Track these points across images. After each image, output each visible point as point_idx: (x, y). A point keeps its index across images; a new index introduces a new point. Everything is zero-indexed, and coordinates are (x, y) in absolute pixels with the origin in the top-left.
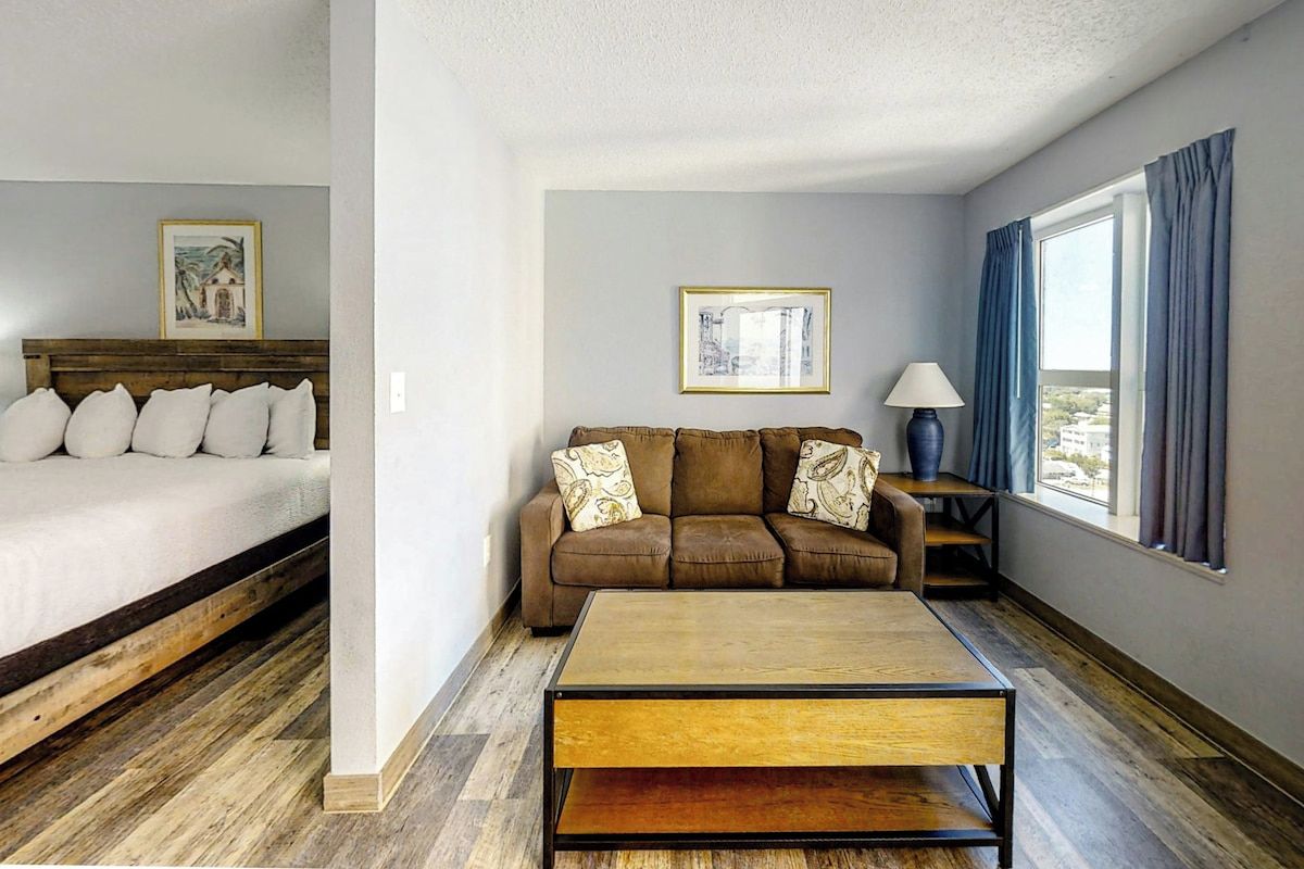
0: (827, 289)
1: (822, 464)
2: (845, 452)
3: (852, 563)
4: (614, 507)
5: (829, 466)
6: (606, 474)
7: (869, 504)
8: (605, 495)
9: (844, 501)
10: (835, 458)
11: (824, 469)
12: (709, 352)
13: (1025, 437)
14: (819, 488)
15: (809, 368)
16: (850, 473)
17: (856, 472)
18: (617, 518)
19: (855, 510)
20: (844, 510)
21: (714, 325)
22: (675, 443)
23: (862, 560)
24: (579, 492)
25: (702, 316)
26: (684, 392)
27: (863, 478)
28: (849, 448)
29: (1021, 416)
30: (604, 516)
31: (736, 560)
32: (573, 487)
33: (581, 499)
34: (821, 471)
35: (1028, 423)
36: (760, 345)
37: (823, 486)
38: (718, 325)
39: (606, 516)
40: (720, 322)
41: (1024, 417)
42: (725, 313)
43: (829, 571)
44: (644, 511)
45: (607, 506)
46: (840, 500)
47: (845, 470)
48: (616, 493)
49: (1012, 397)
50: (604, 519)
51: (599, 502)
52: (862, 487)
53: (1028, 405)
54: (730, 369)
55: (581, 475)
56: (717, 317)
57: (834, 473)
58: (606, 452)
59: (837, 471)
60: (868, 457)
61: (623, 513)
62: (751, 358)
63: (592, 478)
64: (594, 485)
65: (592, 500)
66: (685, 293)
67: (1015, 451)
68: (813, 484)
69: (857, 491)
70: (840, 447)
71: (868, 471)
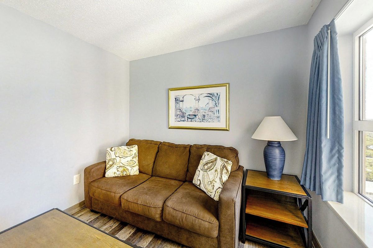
0: (227, 84)
1: (207, 164)
2: (216, 160)
3: (191, 221)
4: (124, 170)
5: (209, 165)
6: (124, 157)
7: (222, 187)
8: (121, 165)
9: (211, 184)
10: (212, 162)
11: (207, 166)
12: (178, 113)
13: (334, 165)
14: (203, 175)
15: (219, 119)
16: (216, 171)
17: (219, 170)
18: (125, 174)
19: (215, 189)
20: (210, 188)
21: (180, 102)
22: (158, 147)
23: (197, 220)
24: (111, 163)
25: (176, 99)
26: (169, 128)
27: (221, 174)
28: (218, 157)
29: (332, 150)
30: (118, 173)
31: (142, 204)
32: (109, 161)
33: (111, 166)
34: (206, 167)
35: (337, 155)
36: (198, 110)
37: (205, 175)
38: (182, 102)
39: (120, 173)
40: (182, 101)
41: (334, 151)
42: (184, 97)
43: (180, 221)
44: (140, 172)
45: (121, 169)
46: (210, 182)
47: (215, 169)
48: (127, 165)
49: (323, 138)
50: (118, 174)
51: (117, 168)
52: (220, 179)
53: (337, 144)
54: (186, 120)
55: (113, 156)
56: (181, 99)
57: (210, 169)
58: (127, 149)
59: (211, 168)
60: (225, 163)
61: (128, 172)
62: (194, 115)
63: (118, 159)
64: (118, 161)
65: (115, 166)
66: (170, 91)
67: (325, 173)
68: (201, 172)
69: (218, 180)
70: (215, 156)
71: (225, 171)
